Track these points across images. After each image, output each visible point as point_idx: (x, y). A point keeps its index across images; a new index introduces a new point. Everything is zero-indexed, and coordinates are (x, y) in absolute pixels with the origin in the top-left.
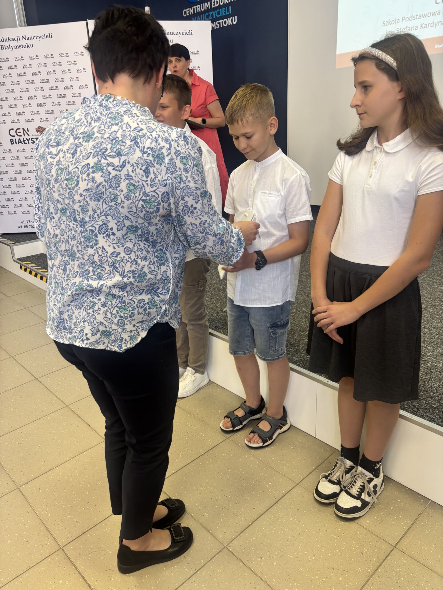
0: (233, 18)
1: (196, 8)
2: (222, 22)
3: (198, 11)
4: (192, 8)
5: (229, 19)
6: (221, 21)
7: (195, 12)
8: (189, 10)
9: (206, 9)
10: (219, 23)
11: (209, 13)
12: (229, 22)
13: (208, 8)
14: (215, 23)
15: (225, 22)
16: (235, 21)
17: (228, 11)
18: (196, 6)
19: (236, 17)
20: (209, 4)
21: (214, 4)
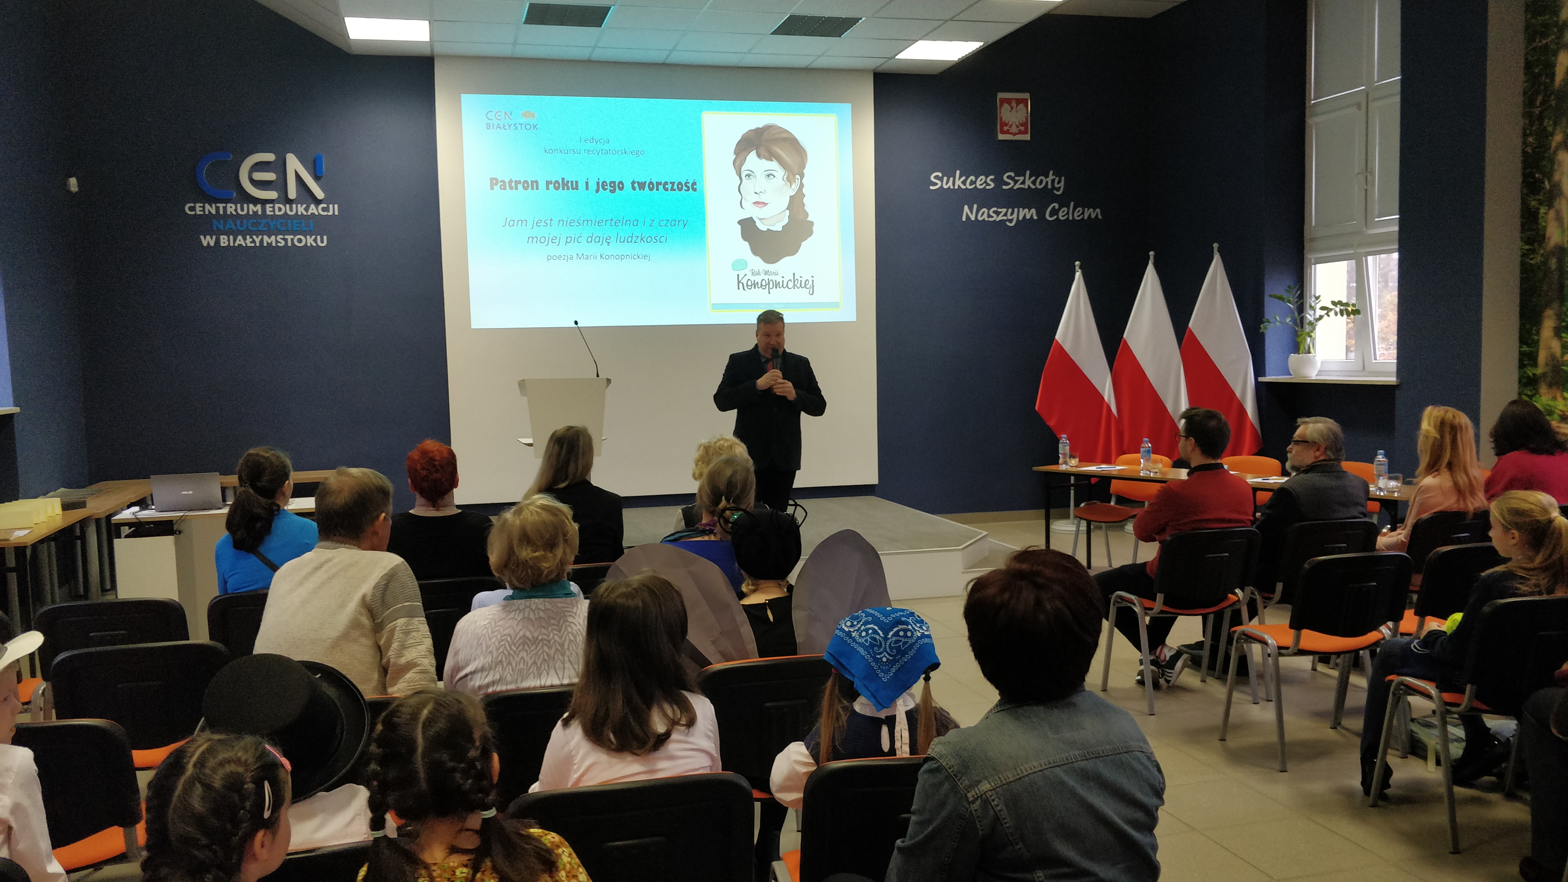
0: (319, 237)
1: (225, 208)
2: (292, 240)
3: (229, 213)
4: (214, 205)
5: (308, 237)
6: (289, 237)
7: (221, 213)
8: (204, 207)
9: (251, 213)
10: (286, 240)
11: (259, 221)
12: (310, 241)
13: (255, 213)
14: (273, 237)
15: (300, 241)
16: (322, 242)
17: (308, 225)
18: (224, 205)
19: (325, 237)
20: (259, 207)
21: (271, 209)
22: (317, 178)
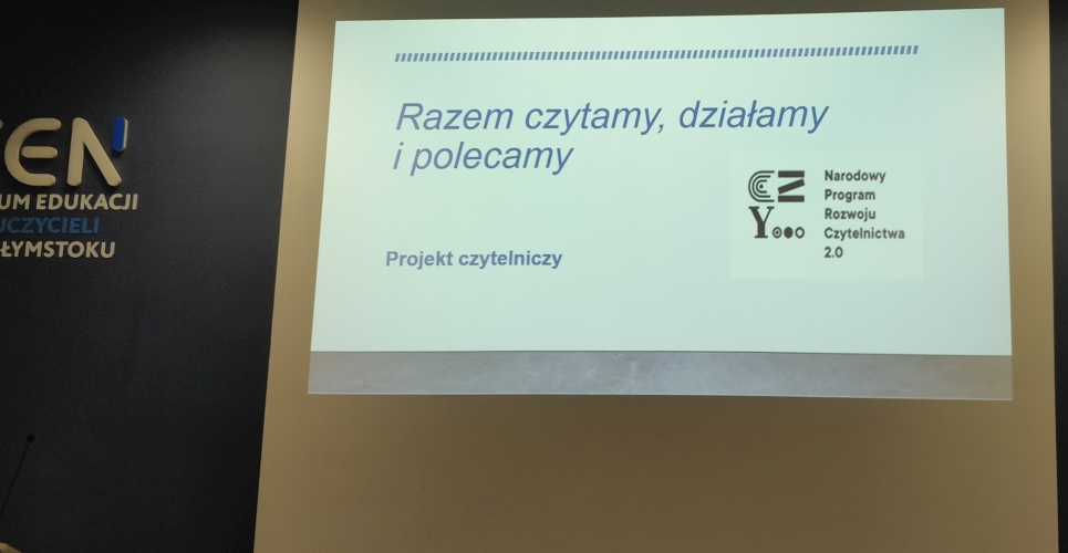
11: (24, 219)
13: (21, 208)
15: (76, 249)
17: (90, 226)
19: (113, 244)
20: (27, 198)
21: (44, 202)
22: (114, 155)
